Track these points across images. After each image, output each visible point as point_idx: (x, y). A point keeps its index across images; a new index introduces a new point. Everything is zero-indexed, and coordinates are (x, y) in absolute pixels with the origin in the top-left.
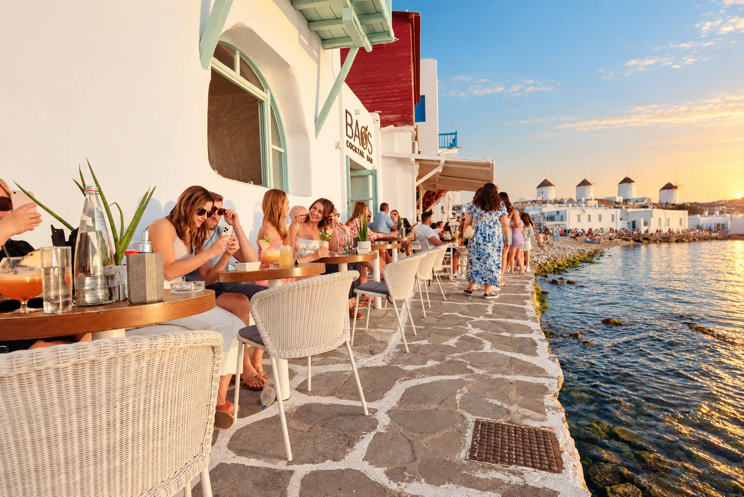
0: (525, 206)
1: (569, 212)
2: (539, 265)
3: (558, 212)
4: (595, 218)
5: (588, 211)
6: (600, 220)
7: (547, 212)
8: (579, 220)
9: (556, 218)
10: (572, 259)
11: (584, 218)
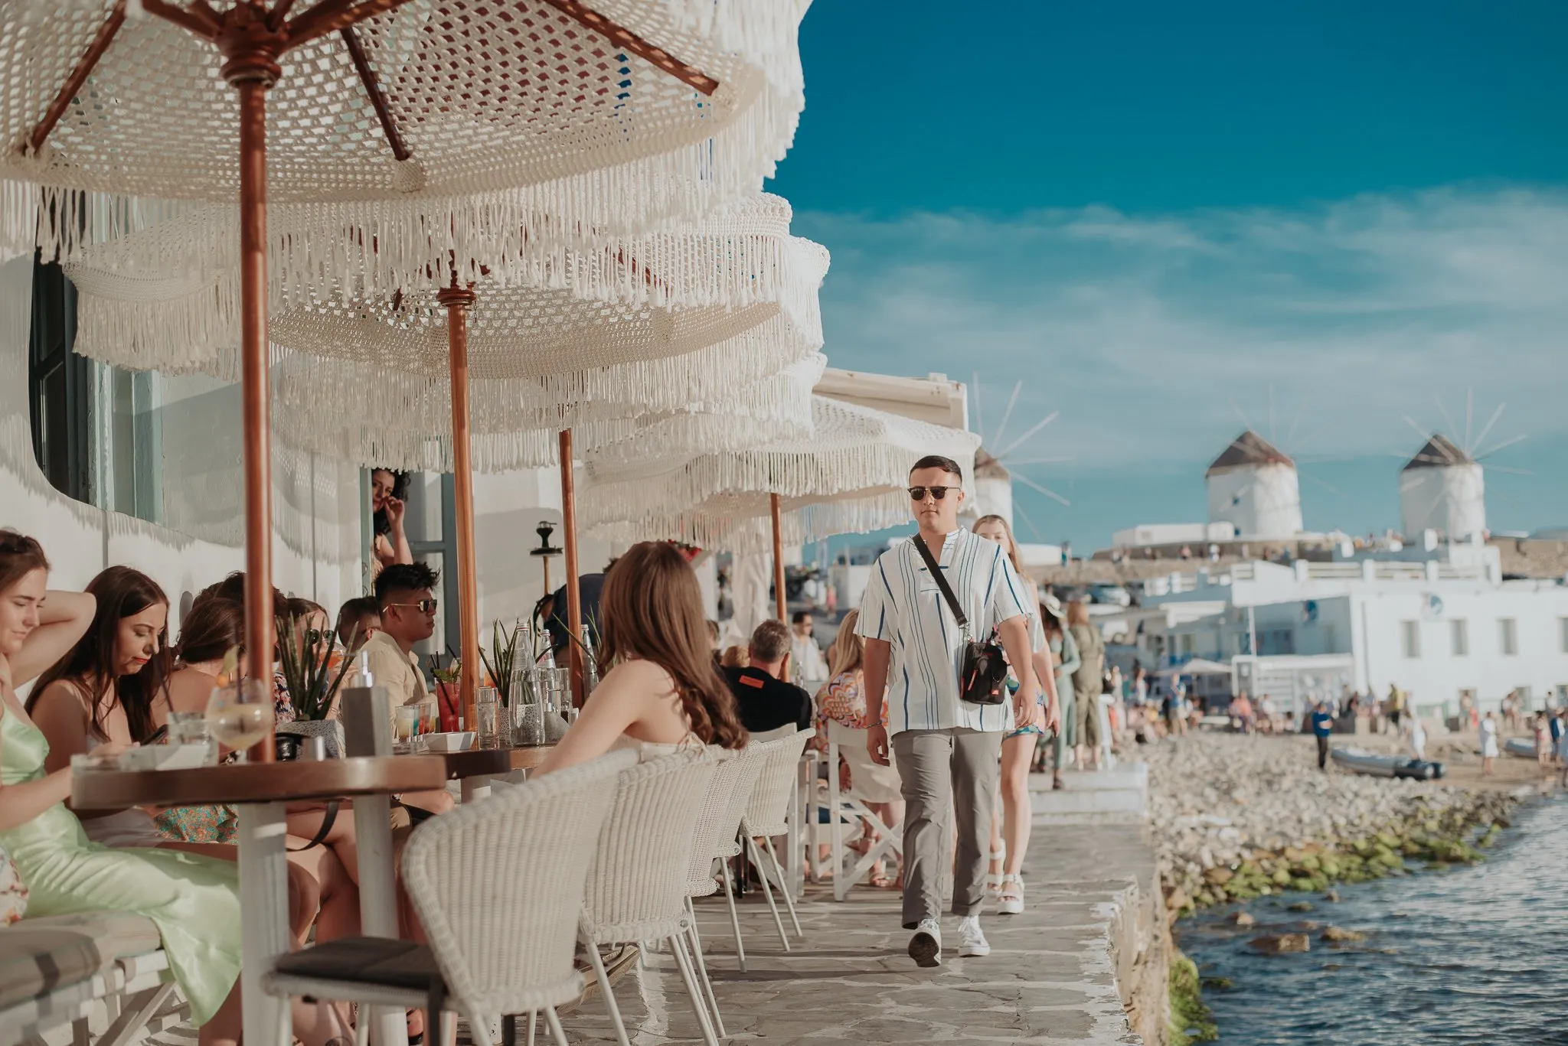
0: (1151, 574)
1: (1363, 605)
2: (1206, 873)
3: (1311, 606)
4: (1484, 637)
5: (1457, 601)
6: (1509, 648)
7: (1258, 609)
8: (1412, 649)
9: (1299, 637)
10: (1362, 844)
11: (1435, 636)
